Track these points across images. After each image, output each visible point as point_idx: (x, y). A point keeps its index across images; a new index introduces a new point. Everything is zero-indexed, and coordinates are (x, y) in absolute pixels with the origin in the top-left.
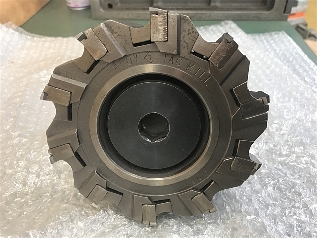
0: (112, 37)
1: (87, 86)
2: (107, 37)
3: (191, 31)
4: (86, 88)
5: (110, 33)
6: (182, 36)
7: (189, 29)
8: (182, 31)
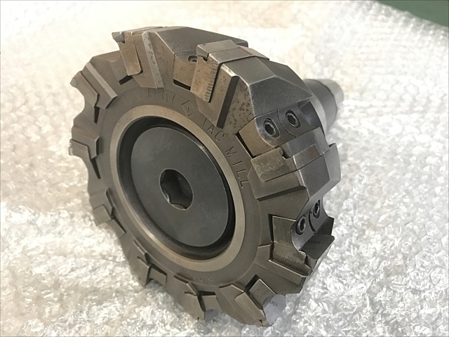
0: (152, 57)
1: (116, 97)
2: (145, 53)
3: (245, 107)
4: (114, 99)
5: (152, 50)
6: (232, 106)
7: (244, 104)
8: (233, 100)
